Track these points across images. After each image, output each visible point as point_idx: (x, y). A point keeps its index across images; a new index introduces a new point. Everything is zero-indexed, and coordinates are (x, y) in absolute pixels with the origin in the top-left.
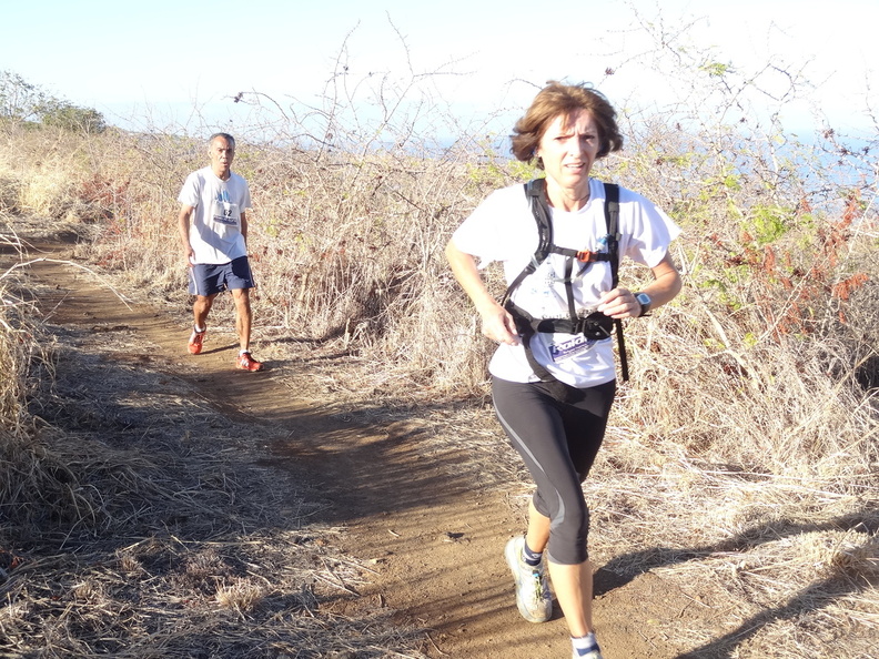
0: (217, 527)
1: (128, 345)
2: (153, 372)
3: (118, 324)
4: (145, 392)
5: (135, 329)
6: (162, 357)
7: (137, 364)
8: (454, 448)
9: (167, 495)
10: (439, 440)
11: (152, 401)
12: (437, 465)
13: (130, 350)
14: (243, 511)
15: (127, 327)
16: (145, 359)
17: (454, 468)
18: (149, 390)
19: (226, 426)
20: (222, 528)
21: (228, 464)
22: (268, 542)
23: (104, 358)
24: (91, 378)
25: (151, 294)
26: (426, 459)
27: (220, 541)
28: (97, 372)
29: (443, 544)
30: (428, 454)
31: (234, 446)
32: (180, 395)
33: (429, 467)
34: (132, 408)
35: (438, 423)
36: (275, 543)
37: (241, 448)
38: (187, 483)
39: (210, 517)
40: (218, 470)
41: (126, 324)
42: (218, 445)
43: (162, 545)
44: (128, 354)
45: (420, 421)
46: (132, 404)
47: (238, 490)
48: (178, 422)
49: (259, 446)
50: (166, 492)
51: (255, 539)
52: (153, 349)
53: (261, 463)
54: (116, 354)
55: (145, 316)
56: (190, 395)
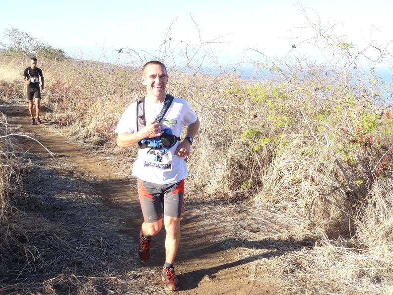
0: (95, 268)
1: (64, 165)
2: (74, 180)
3: (61, 154)
4: (69, 190)
5: (68, 156)
6: (79, 172)
7: (67, 175)
8: (214, 227)
9: (73, 249)
10: (206, 222)
11: (72, 196)
12: (205, 236)
13: (65, 168)
14: (109, 260)
15: (65, 156)
16: (71, 172)
17: (213, 238)
18: (71, 190)
19: (105, 211)
20: (98, 269)
21: (105, 232)
22: (120, 278)
23: (52, 172)
24: (44, 183)
25: (78, 139)
26: (200, 232)
27: (97, 276)
28: (48, 180)
29: (206, 282)
30: (201, 230)
31: (108, 222)
32: (85, 193)
33: (201, 237)
34: (62, 200)
35: (207, 212)
36: (123, 278)
37: (111, 223)
38: (83, 242)
39: (92, 262)
40: (99, 236)
41: (64, 154)
42: (100, 221)
43: (67, 279)
44: (63, 170)
45: (198, 211)
46: (62, 197)
47: (108, 246)
48: (83, 207)
49: (120, 221)
50: (72, 247)
51: (113, 276)
52: (76, 167)
53: (120, 232)
54: (58, 170)
55: (74, 150)
56: (90, 193)
